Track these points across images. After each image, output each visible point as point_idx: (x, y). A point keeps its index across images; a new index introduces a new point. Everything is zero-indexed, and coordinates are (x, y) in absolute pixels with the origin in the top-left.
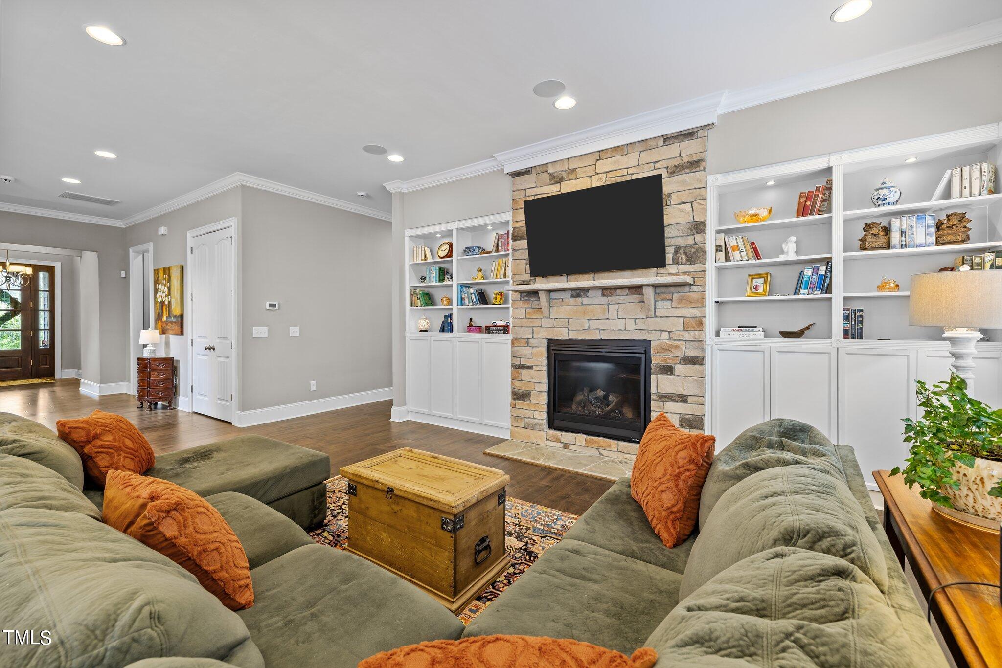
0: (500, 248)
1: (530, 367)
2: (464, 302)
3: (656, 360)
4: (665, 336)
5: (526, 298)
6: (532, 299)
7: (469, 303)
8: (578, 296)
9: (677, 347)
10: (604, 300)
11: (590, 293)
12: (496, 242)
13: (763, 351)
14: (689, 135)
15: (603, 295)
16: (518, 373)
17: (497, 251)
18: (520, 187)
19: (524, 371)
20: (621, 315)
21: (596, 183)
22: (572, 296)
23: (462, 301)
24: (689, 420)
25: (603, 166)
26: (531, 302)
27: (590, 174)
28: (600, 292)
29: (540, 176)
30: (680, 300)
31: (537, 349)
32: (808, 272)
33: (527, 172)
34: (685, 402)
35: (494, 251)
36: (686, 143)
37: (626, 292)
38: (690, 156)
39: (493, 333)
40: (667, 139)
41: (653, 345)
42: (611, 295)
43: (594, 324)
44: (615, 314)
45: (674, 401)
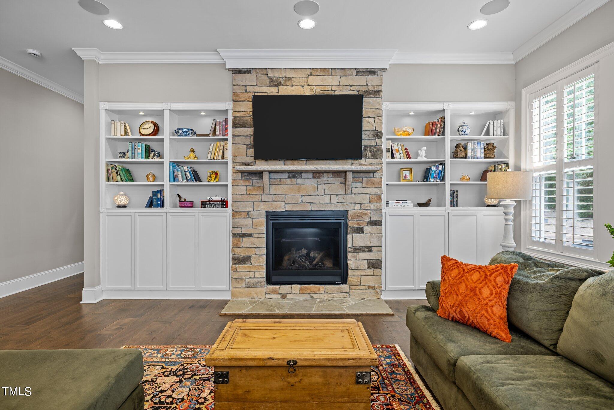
0: (217, 133)
1: (251, 235)
2: (176, 179)
3: (352, 224)
4: (358, 207)
5: (247, 177)
6: (253, 178)
7: (183, 180)
8: (294, 177)
9: (366, 214)
10: (314, 181)
11: (304, 175)
12: (213, 127)
13: (413, 215)
14: (372, 72)
15: (314, 177)
16: (239, 241)
17: (214, 134)
18: (241, 83)
19: (244, 239)
20: (327, 192)
21: (308, 92)
22: (289, 177)
23: (174, 178)
24: (373, 263)
25: (313, 80)
26: (251, 181)
27: (303, 84)
28: (311, 175)
29: (260, 78)
30: (367, 183)
31: (258, 220)
32: (434, 168)
33: (248, 71)
34: (371, 251)
35: (211, 134)
36: (370, 78)
37: (331, 175)
38: (373, 86)
39: (210, 207)
40: (359, 72)
41: (350, 213)
42: (319, 177)
43: (306, 199)
44: (323, 192)
45: (364, 251)
